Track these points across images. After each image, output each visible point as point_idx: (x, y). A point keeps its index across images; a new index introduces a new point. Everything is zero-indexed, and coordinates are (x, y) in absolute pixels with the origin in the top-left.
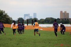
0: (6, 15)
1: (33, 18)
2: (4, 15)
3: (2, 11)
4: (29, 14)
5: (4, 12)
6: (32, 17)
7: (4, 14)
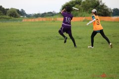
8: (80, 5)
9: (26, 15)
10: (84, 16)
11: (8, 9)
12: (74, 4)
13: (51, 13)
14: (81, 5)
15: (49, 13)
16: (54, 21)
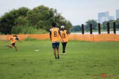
0: (59, 16)
1: (115, 19)
2: (56, 17)
3: (52, 9)
4: (108, 12)
5: (56, 11)
6: (114, 17)
7: (55, 15)
8: (25, 16)
10: (30, 33)
12: (17, 15)
14: (27, 17)
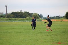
9: (43, 17)
11: (33, 14)
13: (58, 16)
15: (57, 16)
16: (61, 21)
